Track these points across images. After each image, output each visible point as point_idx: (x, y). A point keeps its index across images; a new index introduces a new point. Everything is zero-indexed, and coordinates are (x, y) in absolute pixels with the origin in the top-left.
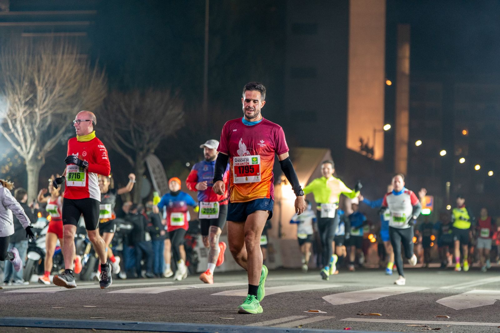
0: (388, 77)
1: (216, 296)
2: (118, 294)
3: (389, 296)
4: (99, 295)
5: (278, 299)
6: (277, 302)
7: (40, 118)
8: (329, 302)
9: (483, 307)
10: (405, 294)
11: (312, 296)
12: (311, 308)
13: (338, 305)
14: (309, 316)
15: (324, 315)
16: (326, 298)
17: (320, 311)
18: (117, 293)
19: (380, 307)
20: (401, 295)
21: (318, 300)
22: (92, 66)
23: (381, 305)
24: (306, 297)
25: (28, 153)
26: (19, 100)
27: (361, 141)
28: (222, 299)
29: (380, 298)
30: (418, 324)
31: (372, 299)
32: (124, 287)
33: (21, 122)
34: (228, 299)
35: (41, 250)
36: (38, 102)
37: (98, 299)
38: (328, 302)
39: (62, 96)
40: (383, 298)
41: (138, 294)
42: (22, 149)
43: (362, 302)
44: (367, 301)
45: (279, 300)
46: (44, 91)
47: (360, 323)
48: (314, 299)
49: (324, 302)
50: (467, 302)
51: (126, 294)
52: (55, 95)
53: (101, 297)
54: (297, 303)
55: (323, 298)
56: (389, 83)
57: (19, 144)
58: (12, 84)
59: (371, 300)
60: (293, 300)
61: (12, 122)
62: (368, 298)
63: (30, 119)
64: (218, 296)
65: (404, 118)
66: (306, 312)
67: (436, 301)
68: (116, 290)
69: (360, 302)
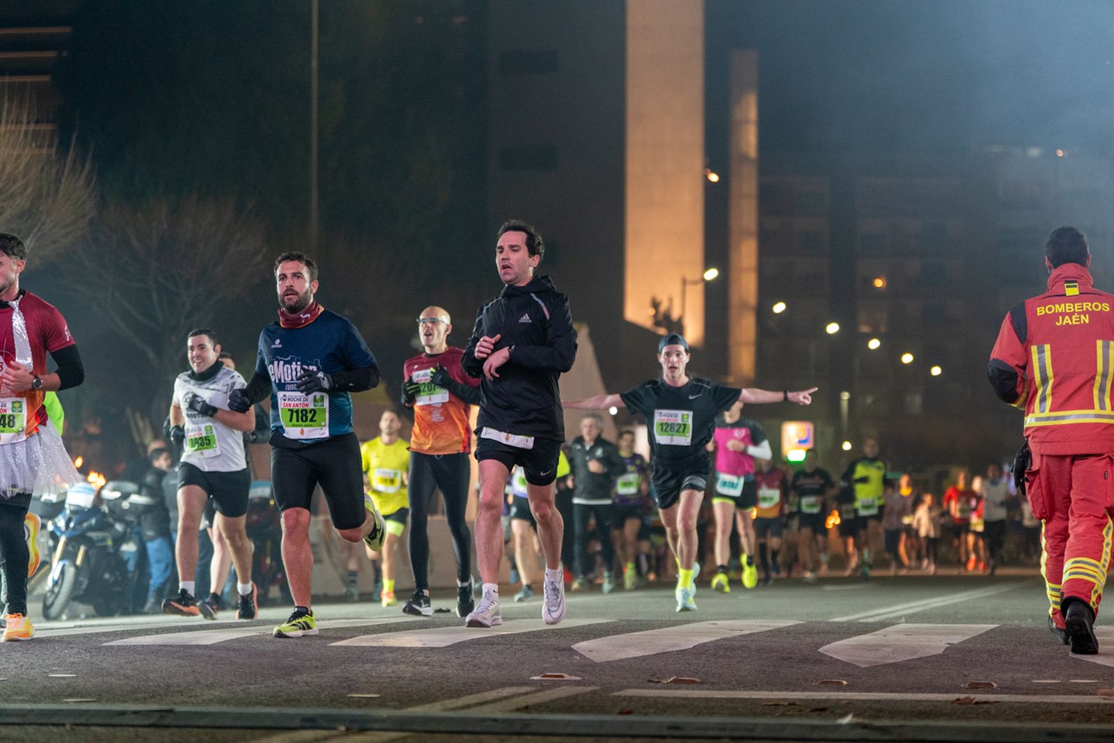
0: (711, 165)
1: (341, 647)
2: (127, 646)
3: (716, 641)
4: (84, 651)
5: (476, 651)
8: (587, 656)
9: (920, 659)
10: (751, 635)
11: (550, 643)
12: (548, 669)
13: (606, 662)
14: (543, 687)
15: (578, 683)
16: (581, 646)
17: (567, 677)
18: (124, 646)
19: (698, 665)
20: (744, 636)
21: (563, 652)
22: (63, 147)
23: (699, 659)
24: (537, 646)
27: (655, 305)
28: (353, 653)
29: (697, 646)
30: (780, 699)
31: (679, 646)
32: (140, 630)
34: (368, 653)
37: (82, 657)
38: (584, 656)
40: (704, 645)
43: (658, 654)
44: (668, 652)
45: (478, 653)
47: (655, 699)
48: (555, 649)
49: (575, 657)
50: (886, 649)
51: (143, 646)
53: (88, 654)
54: (517, 659)
55: (574, 647)
56: (714, 178)
59: (679, 649)
60: (509, 654)
62: (670, 646)
64: (346, 647)
65: (746, 254)
66: (535, 678)
67: (819, 648)
68: (121, 639)
69: (654, 653)
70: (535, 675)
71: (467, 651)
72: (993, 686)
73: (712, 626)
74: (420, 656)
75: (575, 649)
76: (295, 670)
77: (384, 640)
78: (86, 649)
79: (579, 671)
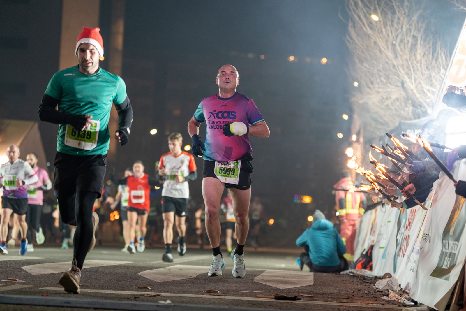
3: (90, 268)
8: (29, 272)
9: (185, 279)
11: (11, 266)
12: (10, 276)
14: (7, 284)
15: (23, 284)
16: (26, 268)
17: (18, 280)
21: (17, 270)
24: (5, 267)
48: (14, 268)
49: (23, 272)
50: (169, 275)
67: (138, 273)
70: (3, 279)
72: (218, 292)
75: (23, 268)
79: (24, 278)
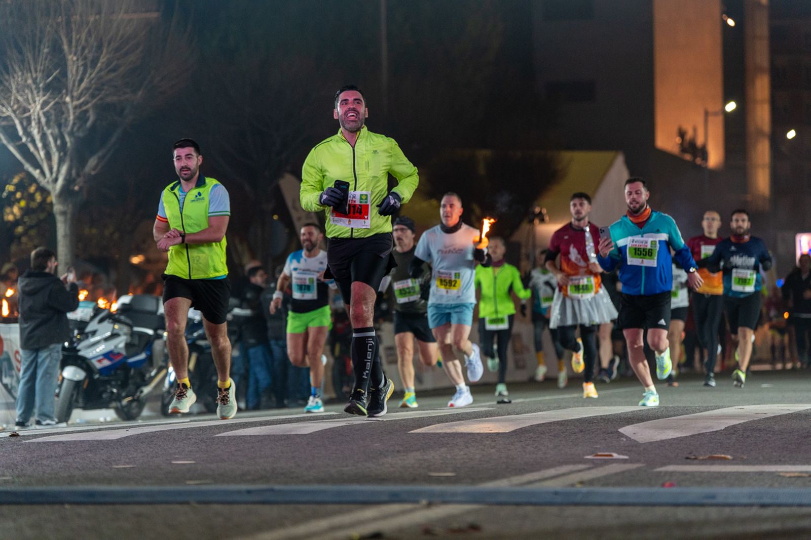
0: (728, 11)
1: (419, 434)
2: (236, 436)
3: (744, 423)
4: (201, 441)
5: (536, 435)
6: (534, 441)
7: (74, 113)
8: (632, 438)
10: (774, 417)
11: (599, 428)
12: (599, 450)
13: (649, 443)
14: (595, 464)
15: (625, 461)
16: (626, 430)
17: (615, 456)
18: (234, 436)
19: (729, 443)
20: (768, 419)
21: (611, 435)
23: (729, 439)
24: (589, 430)
25: (56, 180)
26: (35, 80)
27: (682, 134)
28: (430, 439)
29: (728, 427)
30: (801, 472)
31: (713, 428)
32: (246, 423)
33: (39, 122)
34: (442, 439)
35: (88, 361)
36: (70, 85)
37: (198, 447)
38: (630, 438)
39: (114, 70)
40: (734, 426)
41: (274, 435)
42: (43, 173)
43: (696, 435)
44: (703, 433)
45: (538, 437)
46: (81, 63)
47: (693, 474)
48: (605, 432)
49: (622, 439)
51: (250, 436)
52: (101, 70)
53: (204, 444)
54: (572, 441)
55: (621, 430)
56: (730, 22)
57: (37, 165)
58: (20, 52)
59: (712, 430)
60: (565, 437)
61: (21, 123)
62: (705, 428)
63: (56, 116)
64: (423, 434)
65: (761, 88)
66: (589, 457)
68: (231, 430)
69: (691, 435)
70: (588, 455)
71: (528, 435)
73: (740, 410)
74: (487, 440)
75: (622, 432)
76: (381, 454)
77: (456, 427)
78: (202, 440)
79: (625, 450)
